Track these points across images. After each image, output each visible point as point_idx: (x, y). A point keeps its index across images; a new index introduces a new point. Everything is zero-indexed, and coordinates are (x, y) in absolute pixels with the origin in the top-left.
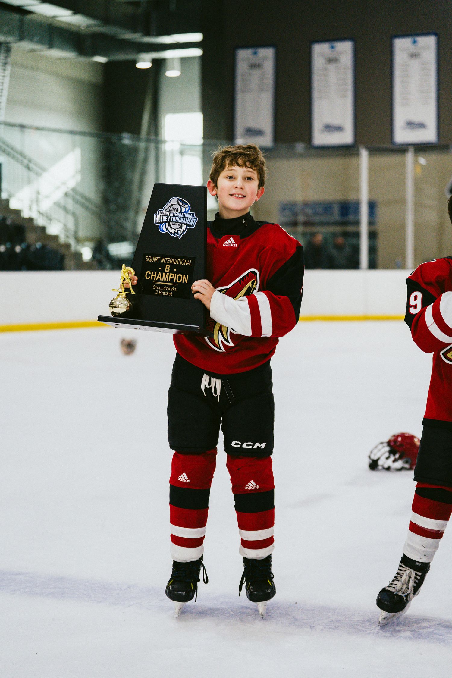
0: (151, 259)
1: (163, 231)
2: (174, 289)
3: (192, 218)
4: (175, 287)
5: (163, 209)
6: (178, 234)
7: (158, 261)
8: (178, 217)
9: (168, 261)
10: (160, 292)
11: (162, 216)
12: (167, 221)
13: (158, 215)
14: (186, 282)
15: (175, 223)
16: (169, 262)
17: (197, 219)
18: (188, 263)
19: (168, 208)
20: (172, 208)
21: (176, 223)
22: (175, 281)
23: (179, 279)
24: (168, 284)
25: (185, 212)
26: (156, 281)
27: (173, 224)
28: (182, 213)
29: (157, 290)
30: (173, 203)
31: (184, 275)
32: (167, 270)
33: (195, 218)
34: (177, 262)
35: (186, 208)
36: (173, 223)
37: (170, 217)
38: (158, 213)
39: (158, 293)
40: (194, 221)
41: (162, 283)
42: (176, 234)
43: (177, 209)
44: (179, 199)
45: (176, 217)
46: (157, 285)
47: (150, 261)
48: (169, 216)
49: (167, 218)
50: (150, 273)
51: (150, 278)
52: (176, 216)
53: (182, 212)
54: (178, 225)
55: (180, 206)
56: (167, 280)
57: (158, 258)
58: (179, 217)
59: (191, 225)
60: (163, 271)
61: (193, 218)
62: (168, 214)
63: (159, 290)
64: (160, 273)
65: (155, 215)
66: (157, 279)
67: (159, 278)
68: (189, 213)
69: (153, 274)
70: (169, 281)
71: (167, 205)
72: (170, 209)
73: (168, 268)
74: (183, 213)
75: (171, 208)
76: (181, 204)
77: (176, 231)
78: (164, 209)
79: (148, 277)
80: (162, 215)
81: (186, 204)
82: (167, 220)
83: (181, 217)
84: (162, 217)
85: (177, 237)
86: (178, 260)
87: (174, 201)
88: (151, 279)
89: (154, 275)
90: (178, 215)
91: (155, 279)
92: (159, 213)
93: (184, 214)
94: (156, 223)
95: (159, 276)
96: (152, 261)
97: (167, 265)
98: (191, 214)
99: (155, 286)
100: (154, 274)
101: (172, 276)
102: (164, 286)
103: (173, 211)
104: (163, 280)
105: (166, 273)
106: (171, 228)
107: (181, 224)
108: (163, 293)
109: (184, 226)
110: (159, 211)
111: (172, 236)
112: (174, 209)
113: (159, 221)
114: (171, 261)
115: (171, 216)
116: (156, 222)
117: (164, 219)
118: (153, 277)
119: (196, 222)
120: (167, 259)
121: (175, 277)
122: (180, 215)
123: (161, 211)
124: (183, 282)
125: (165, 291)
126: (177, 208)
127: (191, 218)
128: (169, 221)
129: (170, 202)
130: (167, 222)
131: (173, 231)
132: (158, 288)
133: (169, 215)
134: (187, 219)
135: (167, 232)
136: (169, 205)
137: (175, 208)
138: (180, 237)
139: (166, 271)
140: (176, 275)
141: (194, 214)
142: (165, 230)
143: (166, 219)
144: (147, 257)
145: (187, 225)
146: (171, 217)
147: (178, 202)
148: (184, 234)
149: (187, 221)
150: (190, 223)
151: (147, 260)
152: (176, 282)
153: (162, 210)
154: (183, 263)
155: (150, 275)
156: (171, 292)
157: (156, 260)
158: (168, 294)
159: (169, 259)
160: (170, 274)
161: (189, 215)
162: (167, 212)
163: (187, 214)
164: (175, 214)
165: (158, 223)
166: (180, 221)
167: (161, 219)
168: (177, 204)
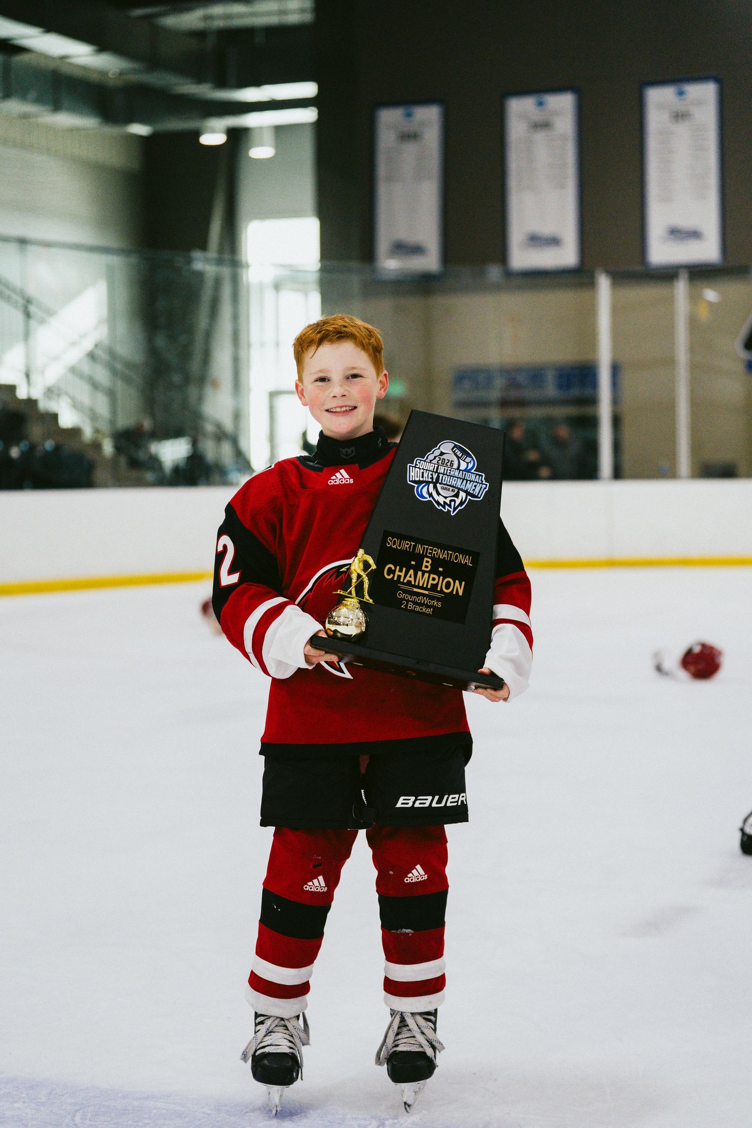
0: (398, 542)
1: (422, 497)
2: (437, 604)
3: (478, 483)
4: (438, 599)
5: (425, 458)
6: (450, 505)
7: (410, 549)
9: (429, 551)
10: (410, 604)
11: (422, 471)
12: (431, 480)
13: (415, 467)
14: (461, 593)
15: (445, 486)
16: (430, 553)
17: (487, 485)
18: (465, 561)
19: (435, 457)
20: (443, 459)
21: (448, 487)
22: (439, 589)
23: (447, 587)
24: (426, 592)
25: (466, 470)
26: (403, 583)
27: (443, 488)
28: (462, 470)
29: (404, 599)
30: (444, 451)
31: (457, 582)
32: (426, 567)
33: (484, 482)
34: (446, 556)
35: (469, 463)
36: (442, 485)
37: (437, 474)
38: (416, 465)
39: (406, 606)
40: (481, 487)
41: (415, 590)
42: (447, 507)
43: (451, 463)
44: (455, 446)
45: (448, 476)
46: (405, 591)
47: (395, 547)
48: (435, 473)
49: (432, 475)
50: (393, 568)
51: (394, 577)
52: (448, 474)
53: (460, 468)
54: (451, 490)
55: (458, 457)
56: (425, 586)
57: (411, 544)
58: (453, 477)
59: (476, 495)
60: (418, 568)
61: (480, 483)
63: (408, 601)
64: (412, 572)
65: (410, 466)
66: (405, 581)
67: (410, 579)
68: (474, 473)
69: (399, 571)
70: (429, 587)
71: (433, 453)
72: (438, 461)
73: (427, 564)
74: (461, 472)
75: (440, 458)
76: (459, 454)
77: (448, 501)
78: (427, 458)
79: (389, 575)
80: (423, 469)
81: (469, 455)
82: (431, 478)
83: (458, 478)
84: (423, 473)
85: (449, 511)
86: (448, 554)
87: (446, 447)
88: (395, 579)
89: (400, 574)
90: (452, 473)
91: (402, 580)
92: (417, 463)
93: (464, 473)
94: (410, 481)
95: (410, 577)
96: (399, 547)
97: (426, 559)
98: (477, 474)
99: (400, 593)
100: (402, 572)
101: (434, 579)
102: (418, 594)
103: (445, 465)
104: (417, 584)
105: (424, 572)
106: (438, 494)
107: (456, 490)
109: (462, 495)
110: (418, 461)
111: (439, 508)
112: (446, 461)
113: (417, 479)
114: (434, 552)
115: (439, 473)
116: (411, 480)
117: (427, 476)
118: (399, 577)
119: (485, 490)
120: (427, 548)
121: (441, 582)
122: (457, 474)
123: (421, 460)
124: (454, 593)
125: (421, 604)
126: (452, 461)
127: (476, 482)
128: (434, 481)
129: (439, 448)
130: (432, 482)
131: (441, 500)
132: (407, 597)
133: (435, 470)
134: (469, 482)
135: (430, 499)
136: (437, 453)
137: (449, 460)
138: (453, 513)
139: (423, 568)
140: (441, 578)
141: (482, 476)
142: (427, 496)
143: (430, 476)
144: (390, 539)
145: (466, 492)
146: (440, 475)
147: (455, 451)
148: (461, 508)
149: (469, 487)
150: (474, 490)
151: (389, 544)
152: (441, 591)
153: (424, 460)
154: (456, 560)
155: (394, 572)
156: (430, 607)
157: (407, 546)
158: (424, 609)
159: (430, 547)
160: (431, 575)
161: (474, 476)
162: (433, 465)
163: (469, 474)
164: (447, 470)
165: (415, 482)
166: (456, 484)
167: (421, 475)
168: (452, 453)
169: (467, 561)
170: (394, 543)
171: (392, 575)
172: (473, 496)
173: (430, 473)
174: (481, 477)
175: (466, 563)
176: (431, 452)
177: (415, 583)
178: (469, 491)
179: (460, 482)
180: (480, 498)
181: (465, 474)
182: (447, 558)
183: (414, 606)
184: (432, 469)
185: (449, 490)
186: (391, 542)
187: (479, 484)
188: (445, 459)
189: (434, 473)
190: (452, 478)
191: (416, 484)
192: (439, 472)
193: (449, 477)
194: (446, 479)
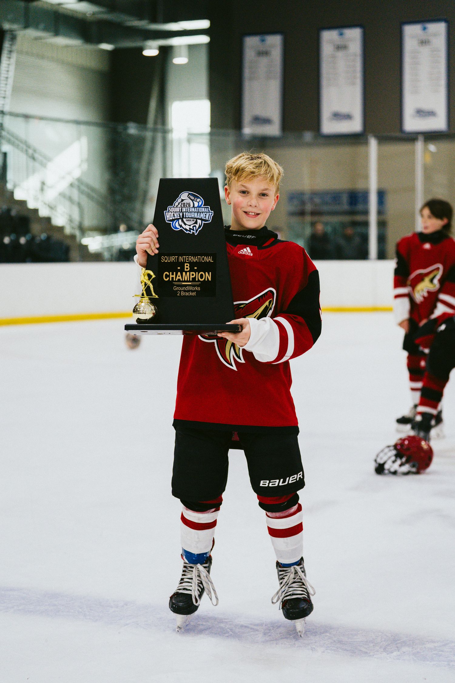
1: (176, 228)
2: (198, 289)
3: (207, 212)
4: (198, 286)
5: (173, 205)
6: (193, 230)
9: (187, 259)
10: (182, 292)
11: (173, 213)
12: (179, 217)
13: (169, 212)
14: (210, 280)
15: (189, 219)
16: (187, 260)
17: (212, 212)
18: (209, 260)
19: (179, 203)
20: (184, 203)
21: (190, 219)
22: (197, 280)
23: (202, 277)
24: (190, 283)
25: (198, 207)
27: (187, 220)
29: (179, 291)
30: (183, 199)
31: (207, 273)
32: (187, 268)
33: (210, 211)
34: (197, 260)
35: (199, 202)
36: (186, 219)
37: (182, 213)
38: (169, 210)
39: (180, 294)
40: (209, 215)
41: (183, 283)
42: (192, 231)
43: (189, 204)
46: (178, 286)
47: (166, 261)
48: (181, 212)
49: (179, 214)
50: (168, 274)
51: (169, 279)
52: (188, 211)
53: (195, 206)
54: (192, 220)
55: (192, 200)
56: (188, 280)
57: (175, 258)
60: (182, 271)
61: (208, 212)
62: (179, 211)
63: (180, 291)
64: (179, 273)
65: (165, 212)
66: (177, 280)
67: (179, 278)
68: (203, 207)
70: (191, 280)
71: (177, 201)
72: (181, 205)
74: (196, 208)
75: (182, 203)
76: (192, 198)
77: (191, 227)
78: (174, 205)
79: (166, 278)
80: (173, 212)
81: (198, 197)
82: (179, 216)
83: (194, 212)
84: (174, 214)
85: (193, 233)
86: (198, 258)
87: (184, 196)
88: (171, 280)
89: (173, 276)
90: (191, 210)
91: (174, 280)
92: (169, 209)
94: (167, 221)
95: (179, 276)
96: (169, 261)
97: (186, 264)
98: (205, 208)
99: (175, 287)
100: (173, 275)
101: (193, 275)
102: (186, 286)
103: (185, 207)
105: (186, 272)
106: (185, 224)
107: (195, 220)
108: (185, 294)
109: (199, 221)
110: (170, 208)
111: (187, 233)
113: (171, 219)
114: (189, 259)
115: (183, 212)
116: (168, 220)
117: (176, 215)
118: (173, 278)
119: (212, 216)
120: (185, 258)
121: (197, 275)
122: (193, 210)
123: (171, 207)
124: (206, 280)
125: (188, 291)
126: (189, 203)
127: (206, 212)
128: (181, 217)
129: (180, 198)
130: (180, 218)
131: (187, 227)
132: (179, 289)
133: (180, 211)
134: (201, 213)
135: (181, 229)
136: (180, 200)
137: (187, 203)
138: (196, 233)
139: (186, 270)
140: (197, 273)
141: (208, 208)
142: (179, 227)
143: (178, 215)
144: (163, 258)
145: (202, 220)
146: (184, 213)
147: (190, 197)
148: (200, 230)
149: (202, 216)
150: (205, 217)
152: (199, 281)
153: (173, 206)
154: (203, 260)
155: (169, 276)
156: (194, 291)
157: (174, 259)
158: (191, 294)
159: (187, 257)
160: (191, 273)
161: (203, 209)
162: (179, 208)
163: (201, 208)
164: (187, 209)
165: (170, 221)
166: (194, 216)
167: (173, 216)
168: (188, 198)
169: (210, 260)
170: (166, 259)
171: (168, 278)
172: (205, 220)
173: (178, 213)
174: (208, 209)
175: (209, 261)
176: (176, 201)
177: (182, 279)
178: (202, 218)
179: (196, 214)
180: (210, 221)
181: (198, 209)
182: (198, 261)
183: (185, 293)
185: (191, 221)
186: (164, 259)
187: (207, 213)
188: (185, 203)
189: (180, 213)
190: (191, 213)
191: (171, 222)
193: (189, 213)
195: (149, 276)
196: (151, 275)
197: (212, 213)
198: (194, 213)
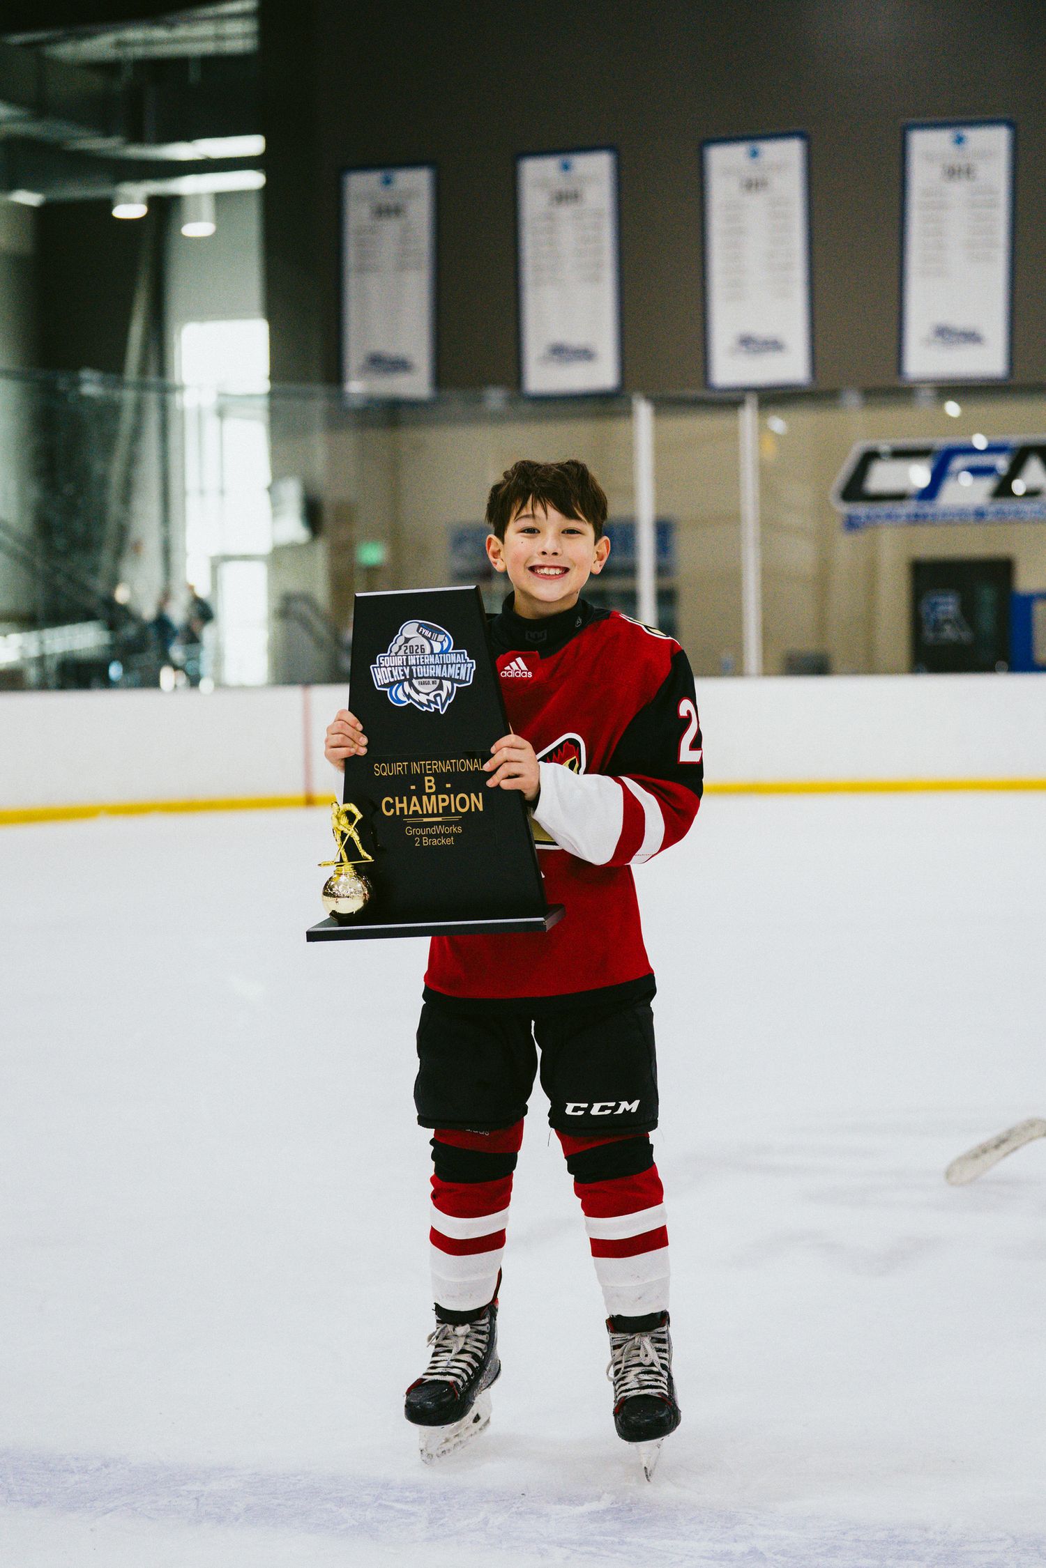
0: (387, 768)
1: (400, 701)
2: (457, 829)
3: (461, 663)
4: (456, 824)
5: (389, 652)
6: (436, 703)
7: (404, 772)
8: (427, 665)
9: (427, 767)
10: (425, 839)
11: (389, 669)
12: (403, 678)
13: (380, 667)
14: (481, 809)
15: (424, 680)
16: (430, 769)
17: (472, 663)
18: (475, 766)
19: (400, 647)
20: (410, 646)
21: (427, 680)
22: (453, 811)
23: (463, 805)
24: (440, 819)
25: (442, 652)
26: (408, 816)
27: (421, 684)
29: (416, 836)
30: (408, 636)
31: (472, 795)
32: (430, 787)
33: (468, 661)
34: (450, 768)
35: (443, 641)
36: (420, 680)
37: (408, 668)
38: (380, 664)
39: (421, 842)
40: (467, 668)
41: (425, 820)
42: (433, 706)
43: (421, 648)
45: (422, 665)
46: (414, 825)
47: (385, 774)
48: (406, 666)
49: (403, 670)
50: (392, 801)
51: (395, 812)
52: (422, 663)
53: (435, 652)
54: (431, 683)
55: (428, 639)
56: (435, 812)
57: (403, 765)
58: (429, 665)
59: (464, 679)
60: (420, 792)
61: (464, 663)
62: (403, 663)
63: (421, 836)
64: (414, 799)
65: (373, 668)
66: (411, 813)
67: (415, 809)
68: (453, 653)
69: (399, 803)
70: (441, 811)
71: (396, 643)
72: (405, 651)
73: (430, 784)
74: (437, 655)
75: (406, 647)
76: (428, 634)
77: (431, 697)
78: (391, 652)
79: (388, 810)
80: (390, 666)
81: (440, 632)
82: (403, 675)
84: (391, 671)
85: (437, 710)
86: (451, 763)
87: (410, 629)
88: (398, 813)
89: (401, 805)
90: (427, 661)
91: (406, 813)
92: (381, 661)
93: (441, 655)
94: (379, 686)
95: (415, 805)
96: (391, 772)
97: (427, 778)
98: (457, 653)
99: (409, 829)
100: (403, 803)
101: (444, 800)
102: (431, 825)
103: (414, 653)
104: (425, 812)
105: (429, 796)
106: (418, 692)
107: (438, 681)
108: (431, 842)
109: (447, 684)
110: (381, 658)
111: (424, 710)
113: (387, 681)
114: (433, 767)
115: (410, 666)
116: (380, 684)
117: (397, 673)
118: (402, 809)
119: (473, 670)
120: (425, 764)
121: (453, 801)
122: (432, 660)
123: (384, 657)
124: (473, 810)
125: (437, 836)
126: (421, 646)
127: (459, 663)
128: (408, 677)
129: (401, 634)
130: (406, 680)
131: (423, 699)
132: (418, 831)
133: (405, 664)
134: (450, 666)
135: (409, 702)
136: (401, 641)
137: (417, 646)
138: (442, 711)
139: (427, 791)
140: (452, 796)
141: (463, 653)
142: (405, 699)
143: (401, 673)
144: (377, 767)
145: (453, 680)
146: (413, 667)
147: (421, 632)
148: (450, 702)
149: (452, 671)
150: (459, 674)
151: (377, 772)
152: (457, 813)
153: (387, 654)
154: (463, 768)
155: (393, 806)
156: (449, 836)
157: (400, 769)
158: (443, 841)
159: (427, 762)
160: (439, 796)
161: (453, 657)
162: (401, 657)
163: (447, 655)
164: (419, 658)
165: (385, 686)
166: (435, 673)
167: (390, 675)
168: (418, 635)
170: (384, 771)
171: (392, 810)
172: (460, 681)
174: (462, 655)
175: (476, 768)
176: (394, 642)
177: (422, 811)
178: (453, 677)
180: (469, 682)
181: (443, 657)
182: (453, 770)
183: (430, 840)
184: (400, 663)
185: (429, 683)
186: (379, 769)
187: (462, 665)
188: (412, 646)
189: (404, 668)
191: (388, 688)
192: (409, 664)
193: (424, 667)
194: (421, 669)
195: (350, 816)
196: (354, 814)
197: (472, 665)
198: (434, 666)
